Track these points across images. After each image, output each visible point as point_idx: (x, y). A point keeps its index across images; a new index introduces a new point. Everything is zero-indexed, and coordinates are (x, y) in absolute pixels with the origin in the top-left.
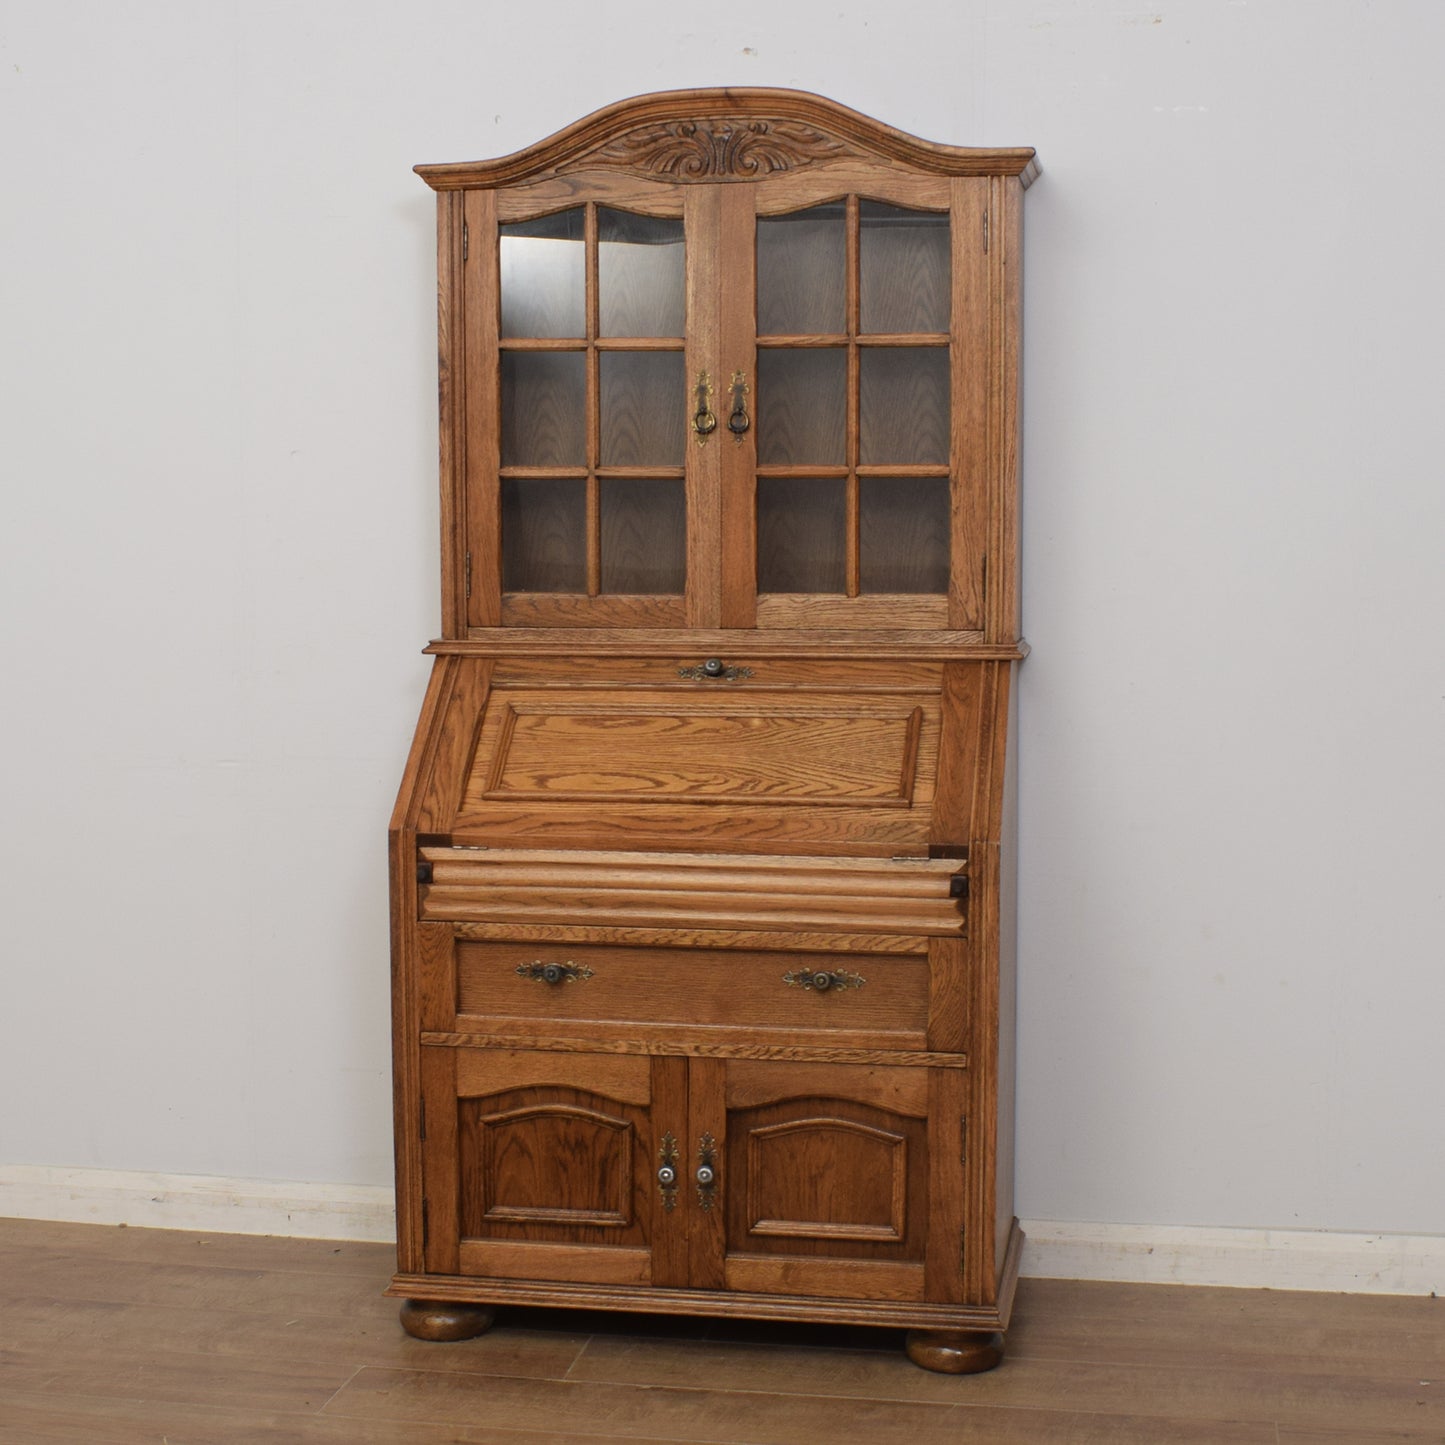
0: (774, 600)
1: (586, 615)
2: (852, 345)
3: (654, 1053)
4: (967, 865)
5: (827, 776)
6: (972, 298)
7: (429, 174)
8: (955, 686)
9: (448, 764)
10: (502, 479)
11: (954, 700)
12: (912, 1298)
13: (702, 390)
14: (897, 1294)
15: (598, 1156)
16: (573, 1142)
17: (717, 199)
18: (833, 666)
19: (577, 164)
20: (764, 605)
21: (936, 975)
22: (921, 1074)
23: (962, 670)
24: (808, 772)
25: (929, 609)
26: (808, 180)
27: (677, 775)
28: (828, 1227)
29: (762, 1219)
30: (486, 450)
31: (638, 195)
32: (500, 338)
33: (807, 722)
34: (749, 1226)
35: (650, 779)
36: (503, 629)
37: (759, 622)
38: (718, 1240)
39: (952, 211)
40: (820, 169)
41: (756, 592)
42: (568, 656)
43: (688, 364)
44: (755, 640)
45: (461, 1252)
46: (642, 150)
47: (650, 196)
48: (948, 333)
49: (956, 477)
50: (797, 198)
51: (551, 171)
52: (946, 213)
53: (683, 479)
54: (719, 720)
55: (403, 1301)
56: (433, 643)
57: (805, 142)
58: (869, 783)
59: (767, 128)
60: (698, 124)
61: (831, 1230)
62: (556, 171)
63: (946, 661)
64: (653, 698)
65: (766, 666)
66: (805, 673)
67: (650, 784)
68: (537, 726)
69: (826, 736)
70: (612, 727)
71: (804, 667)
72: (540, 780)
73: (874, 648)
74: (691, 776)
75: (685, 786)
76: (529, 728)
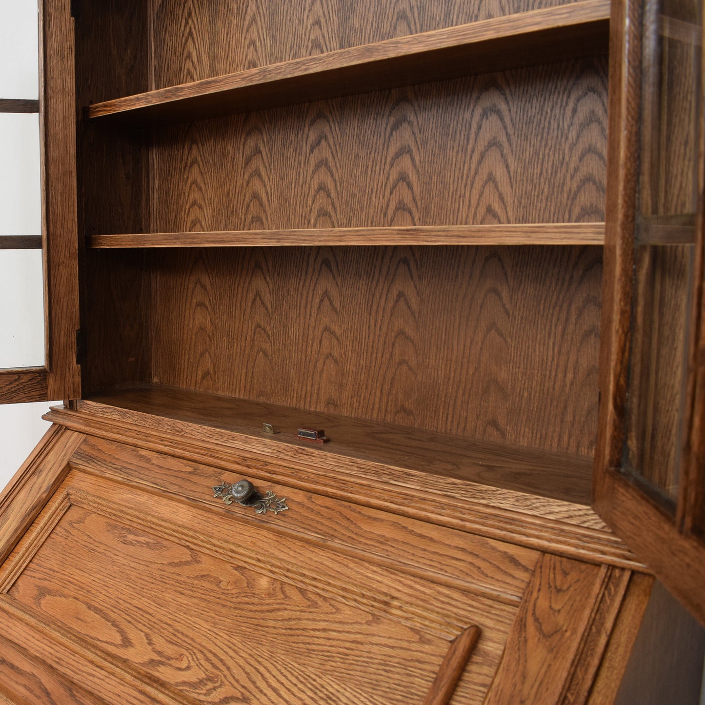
8: (543, 603)
11: (531, 629)
18: (382, 520)
23: (565, 574)
24: (283, 692)
27: (147, 635)
33: (320, 602)
35: (122, 632)
63: (544, 551)
64: (183, 514)
65: (306, 502)
66: (345, 523)
67: (118, 639)
68: (78, 522)
69: (333, 635)
70: (131, 544)
71: (352, 515)
72: (43, 592)
73: (442, 506)
74: (160, 643)
75: (146, 658)
76: (71, 523)
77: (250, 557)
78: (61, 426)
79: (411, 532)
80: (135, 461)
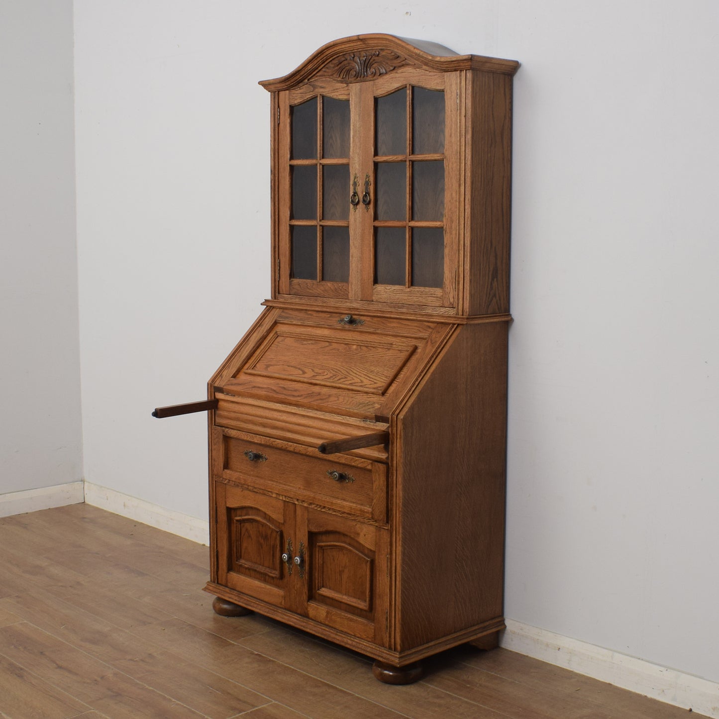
0: (380, 288)
1: (316, 291)
2: (408, 160)
3: (284, 499)
4: (389, 427)
5: (363, 376)
6: (453, 135)
7: (266, 85)
8: (434, 336)
9: (240, 356)
10: (290, 225)
11: (429, 343)
12: (370, 640)
13: (355, 184)
14: (365, 637)
15: (272, 544)
16: (264, 536)
17: (361, 90)
19: (315, 77)
20: (375, 290)
21: (375, 481)
22: (372, 529)
23: (440, 328)
24: (357, 373)
25: (435, 296)
26: (392, 78)
27: (312, 369)
28: (344, 597)
29: (323, 587)
30: (285, 212)
31: (334, 90)
32: (290, 160)
33: (372, 348)
34: (317, 589)
35: (303, 371)
36: (289, 296)
37: (374, 298)
38: (305, 593)
39: (445, 90)
40: (397, 73)
41: (373, 283)
42: (306, 310)
43: (351, 171)
44: (371, 307)
45: (228, 577)
46: (337, 68)
47: (337, 90)
48: (443, 154)
49: (446, 228)
50: (388, 87)
51: (306, 81)
52: (443, 91)
53: (348, 227)
54: (342, 345)
55: (216, 597)
56: (266, 301)
57: (392, 60)
58: (375, 381)
59: (378, 54)
60: (355, 53)
61: (345, 599)
62: (308, 80)
64: (326, 332)
65: (371, 320)
66: (383, 324)
67: (301, 372)
68: (282, 341)
69: (375, 356)
70: (305, 344)
71: (384, 321)
72: (268, 366)
73: (412, 314)
74: (317, 370)
75: (312, 375)
76: (278, 342)
77: (350, 340)
78: (271, 307)
79: (402, 324)
80: (307, 316)
